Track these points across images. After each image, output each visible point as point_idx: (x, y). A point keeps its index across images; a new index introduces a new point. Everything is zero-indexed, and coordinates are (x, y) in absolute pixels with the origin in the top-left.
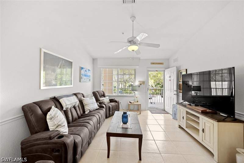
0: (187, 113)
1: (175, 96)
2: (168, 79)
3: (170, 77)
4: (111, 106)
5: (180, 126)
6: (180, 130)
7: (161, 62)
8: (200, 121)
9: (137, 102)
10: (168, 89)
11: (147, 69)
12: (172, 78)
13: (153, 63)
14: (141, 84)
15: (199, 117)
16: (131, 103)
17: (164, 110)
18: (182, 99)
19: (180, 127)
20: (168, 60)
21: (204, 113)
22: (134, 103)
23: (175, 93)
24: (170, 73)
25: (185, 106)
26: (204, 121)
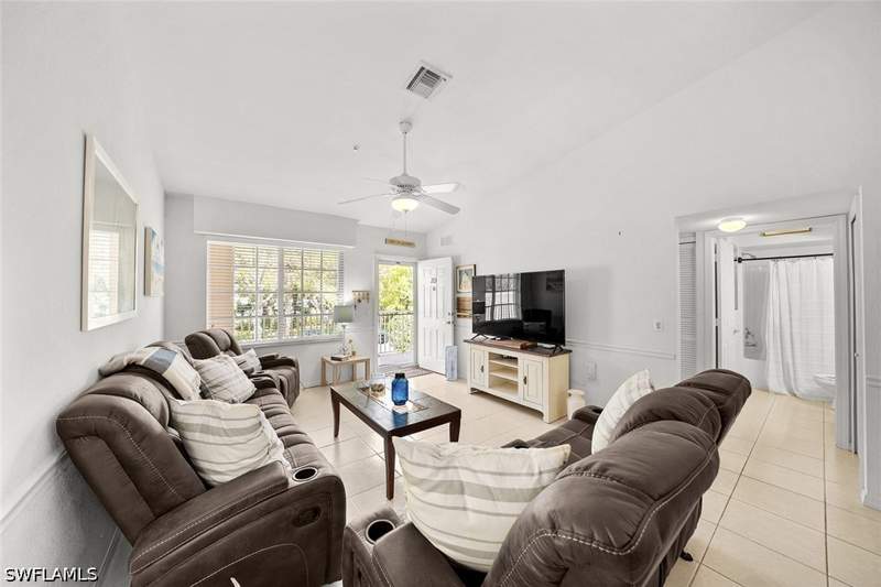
0: (492, 356)
1: (450, 327)
2: (429, 285)
3: (434, 280)
4: (283, 379)
5: (473, 389)
6: (475, 397)
7: (409, 241)
8: (520, 366)
9: (354, 354)
10: (428, 311)
11: (378, 256)
12: (440, 284)
13: (392, 242)
14: (359, 301)
15: (516, 359)
16: (339, 359)
17: (418, 367)
18: (474, 332)
19: (476, 392)
20: (424, 236)
21: (524, 348)
22: (347, 358)
23: (450, 319)
24: (434, 272)
25: (481, 343)
26: (526, 362)
